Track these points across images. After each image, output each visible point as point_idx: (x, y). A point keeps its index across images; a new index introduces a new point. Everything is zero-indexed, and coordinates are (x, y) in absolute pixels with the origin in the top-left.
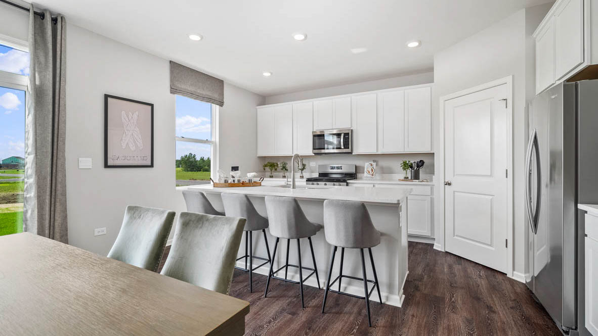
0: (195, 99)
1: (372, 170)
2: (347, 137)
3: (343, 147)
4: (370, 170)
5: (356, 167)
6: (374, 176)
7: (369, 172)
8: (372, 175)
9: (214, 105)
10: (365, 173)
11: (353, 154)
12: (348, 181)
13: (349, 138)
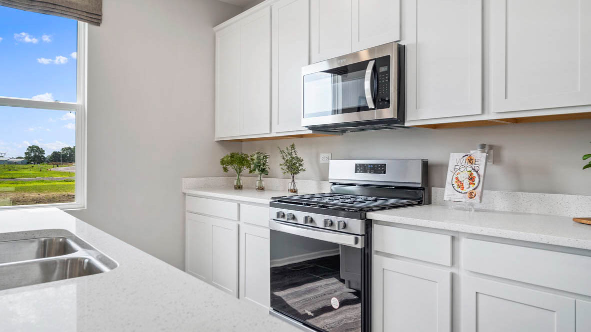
0: (46, 12)
1: (471, 178)
2: (382, 69)
3: (371, 105)
4: (464, 176)
5: (426, 167)
6: (476, 200)
7: (461, 185)
8: (471, 195)
9: (81, 23)
10: (448, 186)
11: (406, 124)
12: (371, 215)
13: (388, 72)
